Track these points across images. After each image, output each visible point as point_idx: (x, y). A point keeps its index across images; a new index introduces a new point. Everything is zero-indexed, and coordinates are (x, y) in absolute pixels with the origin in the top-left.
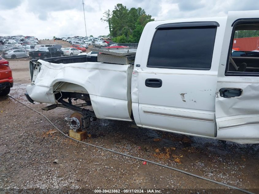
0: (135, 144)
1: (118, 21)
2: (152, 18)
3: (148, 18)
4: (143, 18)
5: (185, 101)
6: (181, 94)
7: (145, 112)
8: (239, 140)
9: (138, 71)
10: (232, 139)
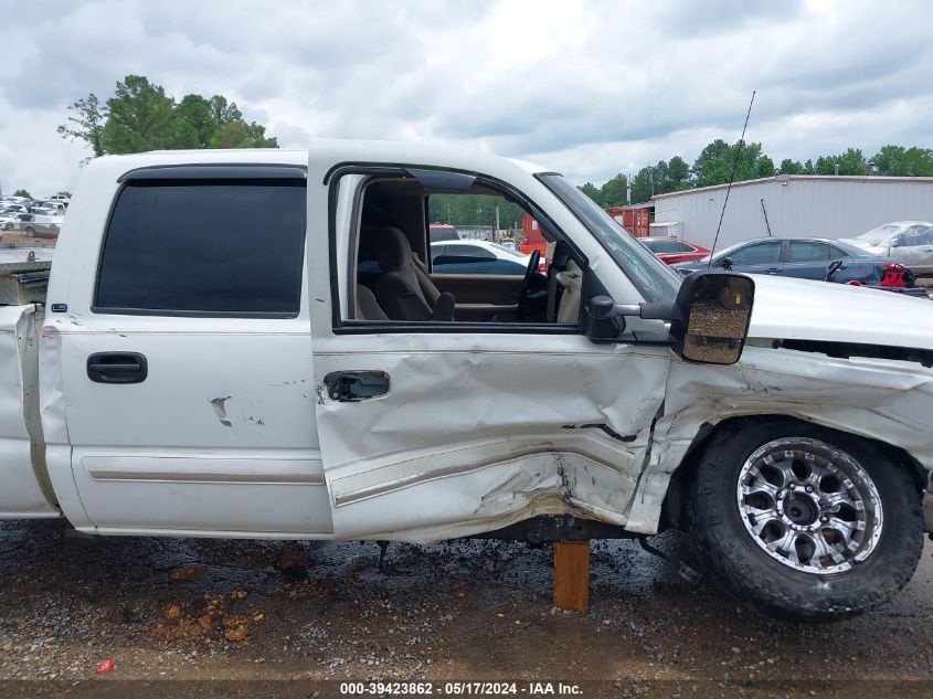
0: (91, 601)
1: (133, 142)
2: (266, 136)
3: (251, 135)
4: (232, 133)
5: (228, 424)
6: (214, 401)
7: (94, 475)
8: (414, 532)
9: (59, 327)
10: (392, 532)
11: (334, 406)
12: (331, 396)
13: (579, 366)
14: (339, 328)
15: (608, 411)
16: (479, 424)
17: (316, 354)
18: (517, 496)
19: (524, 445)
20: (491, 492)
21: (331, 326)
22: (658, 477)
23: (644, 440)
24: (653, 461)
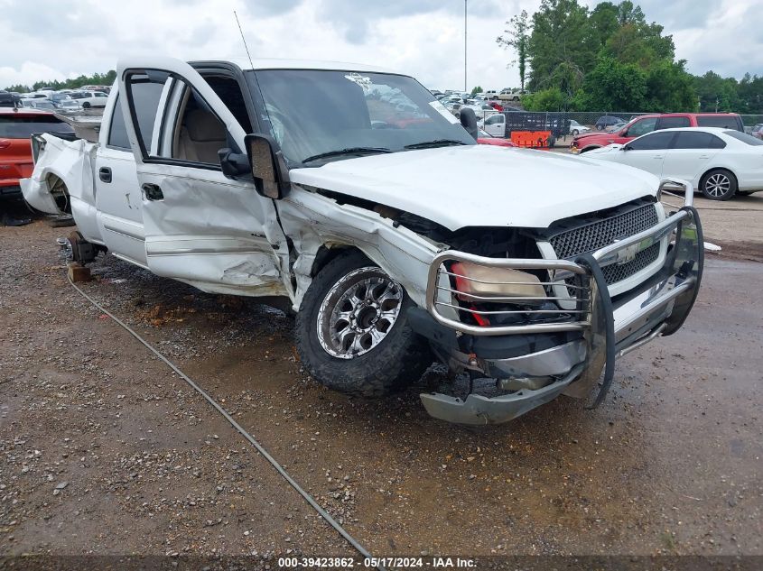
1: (546, 47)
5: (130, 207)
6: (126, 195)
11: (147, 202)
12: (146, 196)
14: (147, 159)
16: (209, 225)
17: (138, 172)
18: (252, 276)
20: (230, 269)
21: (141, 159)
22: (303, 278)
23: (284, 249)
24: (295, 267)
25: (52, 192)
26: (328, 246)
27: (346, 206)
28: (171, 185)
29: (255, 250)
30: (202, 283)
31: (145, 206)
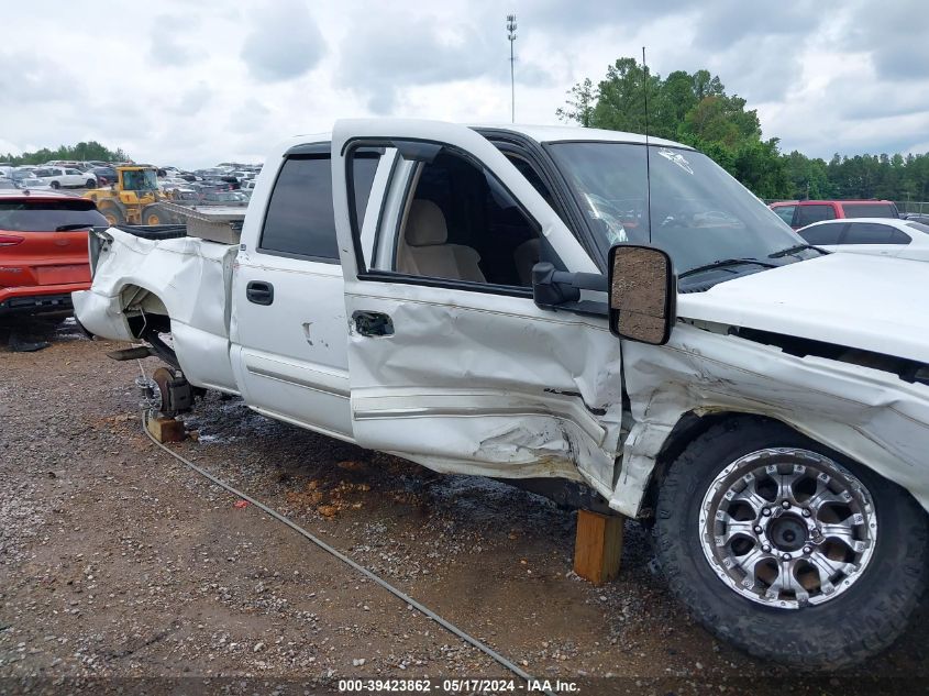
1: (615, 120)
2: (747, 109)
4: (708, 108)
5: (311, 343)
6: (304, 325)
7: (250, 369)
8: (429, 458)
10: (413, 454)
11: (359, 338)
12: (358, 330)
13: (535, 330)
14: (364, 275)
15: (577, 380)
16: (469, 373)
17: (346, 294)
18: (522, 450)
19: (521, 403)
20: (489, 439)
21: (355, 273)
22: (639, 459)
23: (615, 416)
24: (630, 441)
25: (125, 311)
26: (701, 413)
27: (809, 359)
28: (413, 315)
29: (537, 411)
30: (435, 460)
31: (354, 345)
